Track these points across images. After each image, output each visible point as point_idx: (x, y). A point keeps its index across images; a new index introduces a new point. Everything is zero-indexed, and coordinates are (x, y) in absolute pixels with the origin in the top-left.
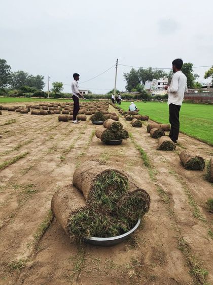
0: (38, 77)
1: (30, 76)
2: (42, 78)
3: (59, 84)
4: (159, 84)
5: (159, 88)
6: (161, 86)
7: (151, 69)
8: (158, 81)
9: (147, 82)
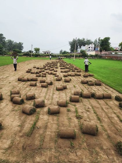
0: (20, 43)
1: (15, 43)
2: (22, 44)
3: (38, 49)
4: (89, 48)
5: (89, 50)
6: (91, 49)
7: (84, 39)
8: (89, 46)
9: (82, 47)
